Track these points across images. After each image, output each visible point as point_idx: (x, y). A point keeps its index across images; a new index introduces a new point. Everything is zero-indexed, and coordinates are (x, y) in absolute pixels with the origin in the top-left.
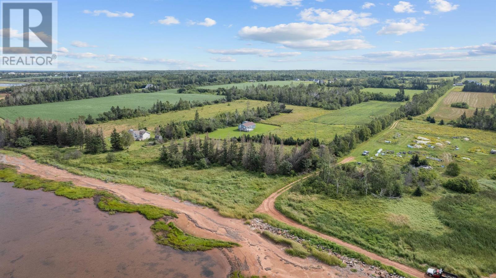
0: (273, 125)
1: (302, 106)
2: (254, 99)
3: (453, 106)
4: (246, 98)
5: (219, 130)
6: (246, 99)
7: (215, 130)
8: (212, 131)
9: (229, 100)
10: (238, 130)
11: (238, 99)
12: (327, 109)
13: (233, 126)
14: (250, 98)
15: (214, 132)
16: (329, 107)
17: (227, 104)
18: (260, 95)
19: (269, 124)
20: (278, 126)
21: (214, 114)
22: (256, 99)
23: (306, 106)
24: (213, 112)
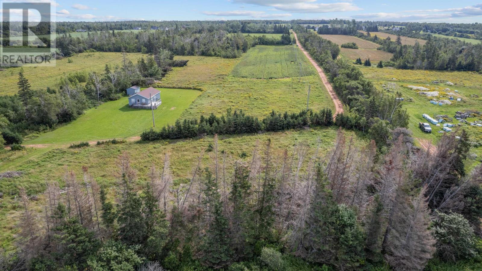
0: (184, 88)
1: (188, 55)
2: (106, 51)
3: (344, 46)
4: (95, 50)
5: (87, 112)
6: (93, 51)
7: (79, 114)
8: (75, 119)
9: (67, 54)
10: (130, 107)
11: (80, 51)
12: (227, 57)
13: (111, 100)
14: (100, 49)
15: (78, 119)
16: (229, 54)
17: (66, 60)
18: (114, 44)
19: (174, 88)
20: (195, 89)
21: (54, 79)
22: (110, 50)
23: (192, 54)
24: (47, 75)
